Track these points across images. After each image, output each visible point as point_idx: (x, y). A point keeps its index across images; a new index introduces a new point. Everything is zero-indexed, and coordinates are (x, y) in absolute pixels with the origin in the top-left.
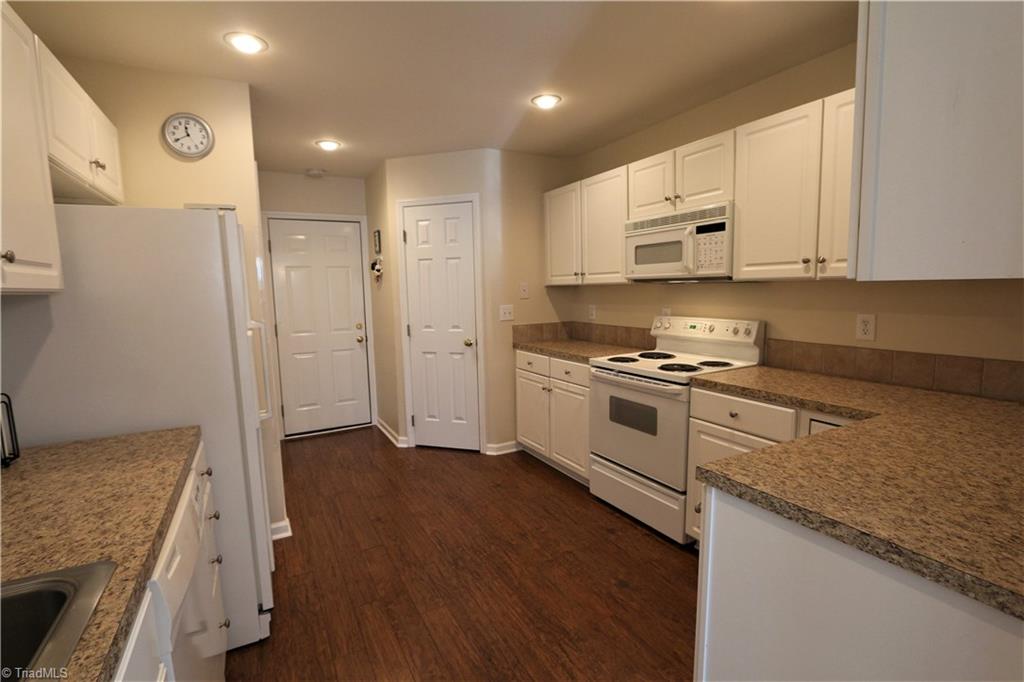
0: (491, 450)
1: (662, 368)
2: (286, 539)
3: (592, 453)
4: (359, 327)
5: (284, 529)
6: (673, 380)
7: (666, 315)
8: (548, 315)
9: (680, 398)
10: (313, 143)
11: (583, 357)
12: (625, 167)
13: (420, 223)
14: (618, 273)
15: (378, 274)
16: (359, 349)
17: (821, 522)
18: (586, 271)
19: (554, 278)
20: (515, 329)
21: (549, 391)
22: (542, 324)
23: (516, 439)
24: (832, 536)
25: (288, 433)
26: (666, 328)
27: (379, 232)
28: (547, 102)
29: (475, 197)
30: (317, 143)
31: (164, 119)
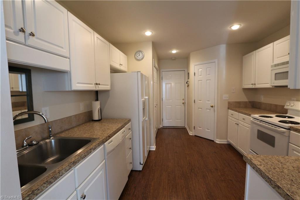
0: (218, 141)
1: (280, 121)
2: (154, 151)
3: (251, 150)
4: (183, 100)
5: (154, 148)
6: (282, 127)
7: (294, 100)
8: (244, 98)
9: (285, 134)
10: (170, 52)
11: (249, 114)
12: (272, 43)
13: (199, 70)
14: (268, 84)
15: (188, 85)
16: (183, 106)
17: (275, 185)
18: (256, 83)
19: (245, 86)
20: (229, 103)
21: (237, 124)
22: (240, 102)
23: (227, 139)
24: (278, 192)
25: (163, 126)
26: (292, 106)
27: (189, 73)
28: (236, 27)
29: (216, 61)
30: (171, 51)
31: (135, 53)
